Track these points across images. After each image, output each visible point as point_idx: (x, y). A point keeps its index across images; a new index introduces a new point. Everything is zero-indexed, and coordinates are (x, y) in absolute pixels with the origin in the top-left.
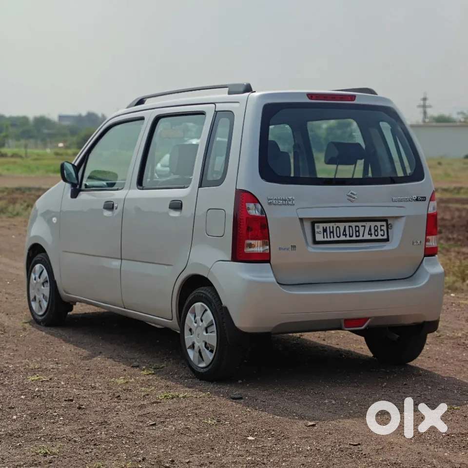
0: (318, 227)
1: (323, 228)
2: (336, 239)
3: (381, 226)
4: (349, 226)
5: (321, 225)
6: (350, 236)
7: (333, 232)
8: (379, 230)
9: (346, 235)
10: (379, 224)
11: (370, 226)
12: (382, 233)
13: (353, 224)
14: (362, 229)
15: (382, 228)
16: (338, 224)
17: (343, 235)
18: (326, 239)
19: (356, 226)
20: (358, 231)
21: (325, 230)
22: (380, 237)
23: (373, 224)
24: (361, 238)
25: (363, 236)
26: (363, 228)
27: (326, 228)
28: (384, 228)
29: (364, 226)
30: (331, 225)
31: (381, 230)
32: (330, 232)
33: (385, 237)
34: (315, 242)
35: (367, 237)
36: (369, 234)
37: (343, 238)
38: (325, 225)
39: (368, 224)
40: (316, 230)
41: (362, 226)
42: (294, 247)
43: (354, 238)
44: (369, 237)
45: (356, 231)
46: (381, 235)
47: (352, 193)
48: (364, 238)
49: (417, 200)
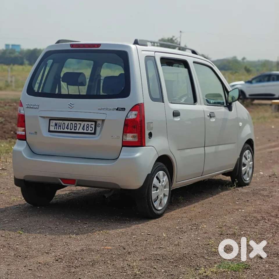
0: (52, 123)
1: (55, 123)
2: (62, 130)
3: (91, 125)
4: (71, 124)
5: (54, 122)
6: (70, 129)
7: (61, 126)
8: (89, 127)
9: (68, 129)
10: (90, 123)
11: (84, 124)
12: (91, 129)
13: (74, 122)
14: (78, 126)
15: (92, 126)
16: (64, 122)
17: (67, 128)
18: (56, 130)
19: (75, 124)
20: (76, 127)
21: (56, 125)
22: (89, 131)
23: (86, 123)
24: (77, 131)
25: (79, 130)
26: (80, 125)
27: (57, 123)
28: (93, 126)
29: (81, 124)
30: (60, 122)
31: (91, 127)
32: (59, 126)
33: (93, 132)
34: (49, 131)
35: (81, 130)
36: (82, 129)
37: (66, 130)
38: (56, 122)
39: (83, 123)
40: (51, 124)
41: (79, 124)
42: (36, 133)
43: (73, 131)
44: (82, 131)
45: (75, 127)
46: (91, 130)
47: (71, 103)
48: (79, 131)
49: (117, 109)
